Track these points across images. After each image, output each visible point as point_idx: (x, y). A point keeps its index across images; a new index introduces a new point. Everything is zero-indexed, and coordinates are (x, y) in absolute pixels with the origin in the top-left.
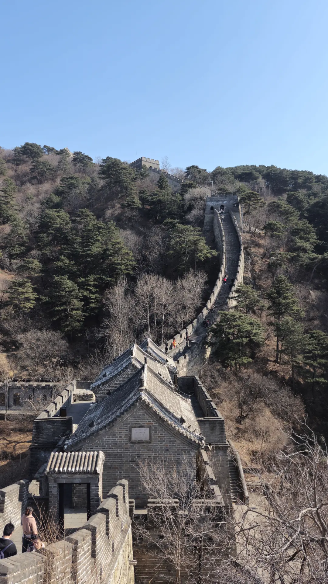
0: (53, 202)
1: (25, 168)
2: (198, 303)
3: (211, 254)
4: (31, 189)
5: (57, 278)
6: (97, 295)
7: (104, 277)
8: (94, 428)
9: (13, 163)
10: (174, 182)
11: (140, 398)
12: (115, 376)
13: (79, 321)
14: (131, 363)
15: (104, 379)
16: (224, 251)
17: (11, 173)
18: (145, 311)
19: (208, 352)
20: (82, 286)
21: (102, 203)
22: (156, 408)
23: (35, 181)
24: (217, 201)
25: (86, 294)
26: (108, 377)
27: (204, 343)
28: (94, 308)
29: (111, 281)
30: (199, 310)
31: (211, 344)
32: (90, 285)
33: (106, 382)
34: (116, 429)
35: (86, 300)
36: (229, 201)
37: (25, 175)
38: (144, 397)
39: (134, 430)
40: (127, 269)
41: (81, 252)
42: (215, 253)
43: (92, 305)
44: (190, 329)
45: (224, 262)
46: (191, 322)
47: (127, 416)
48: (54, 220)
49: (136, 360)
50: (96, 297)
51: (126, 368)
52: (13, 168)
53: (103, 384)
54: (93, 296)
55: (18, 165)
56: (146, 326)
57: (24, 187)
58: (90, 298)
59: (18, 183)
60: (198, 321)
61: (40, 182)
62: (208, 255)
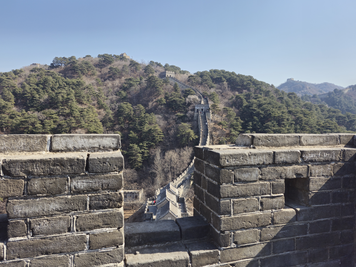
0: (123, 96)
1: (105, 70)
2: (189, 161)
3: (195, 137)
4: (109, 83)
5: (131, 145)
6: (148, 151)
7: (150, 143)
8: (161, 217)
9: (99, 68)
10: (182, 85)
11: (169, 212)
12: (162, 202)
13: (140, 162)
14: (166, 199)
15: (159, 203)
16: (201, 136)
17: (98, 73)
18: (169, 165)
19: (192, 182)
20: (141, 147)
21: (146, 97)
22: (172, 214)
23: (111, 79)
24: (200, 107)
25: (143, 150)
26: (160, 202)
27: (190, 179)
28: (146, 157)
29: (153, 144)
30: (189, 164)
31: (192, 180)
32: (144, 147)
33: (160, 203)
34: (165, 217)
35: (143, 153)
36: (205, 107)
37: (105, 74)
38: (170, 212)
39: (168, 218)
40: (160, 139)
41: (139, 129)
42: (197, 137)
43: (146, 155)
44: (185, 172)
45: (200, 142)
46: (186, 169)
47: (167, 215)
48: (125, 109)
49: (167, 198)
50: (147, 152)
51: (165, 200)
52: (99, 70)
53: (159, 204)
54: (146, 151)
55: (101, 68)
56: (169, 171)
57: (106, 82)
58: (145, 152)
59: (103, 80)
60: (189, 168)
61: (114, 79)
62: (194, 138)
